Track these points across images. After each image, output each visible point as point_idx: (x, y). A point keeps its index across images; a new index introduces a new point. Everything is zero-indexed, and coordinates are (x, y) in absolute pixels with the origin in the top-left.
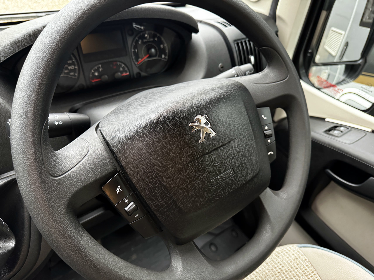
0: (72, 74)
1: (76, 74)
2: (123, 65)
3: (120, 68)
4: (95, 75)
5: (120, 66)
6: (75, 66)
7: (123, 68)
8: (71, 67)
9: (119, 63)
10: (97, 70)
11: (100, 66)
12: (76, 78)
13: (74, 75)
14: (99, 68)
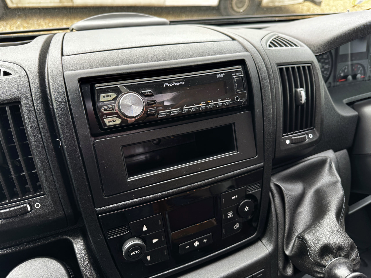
0: (326, 72)
1: (328, 73)
2: (361, 68)
3: (358, 71)
4: (341, 75)
5: (360, 68)
6: (329, 65)
7: (361, 71)
8: (326, 66)
9: (359, 66)
10: (343, 71)
11: (346, 67)
12: (327, 76)
13: (326, 74)
14: (345, 69)
